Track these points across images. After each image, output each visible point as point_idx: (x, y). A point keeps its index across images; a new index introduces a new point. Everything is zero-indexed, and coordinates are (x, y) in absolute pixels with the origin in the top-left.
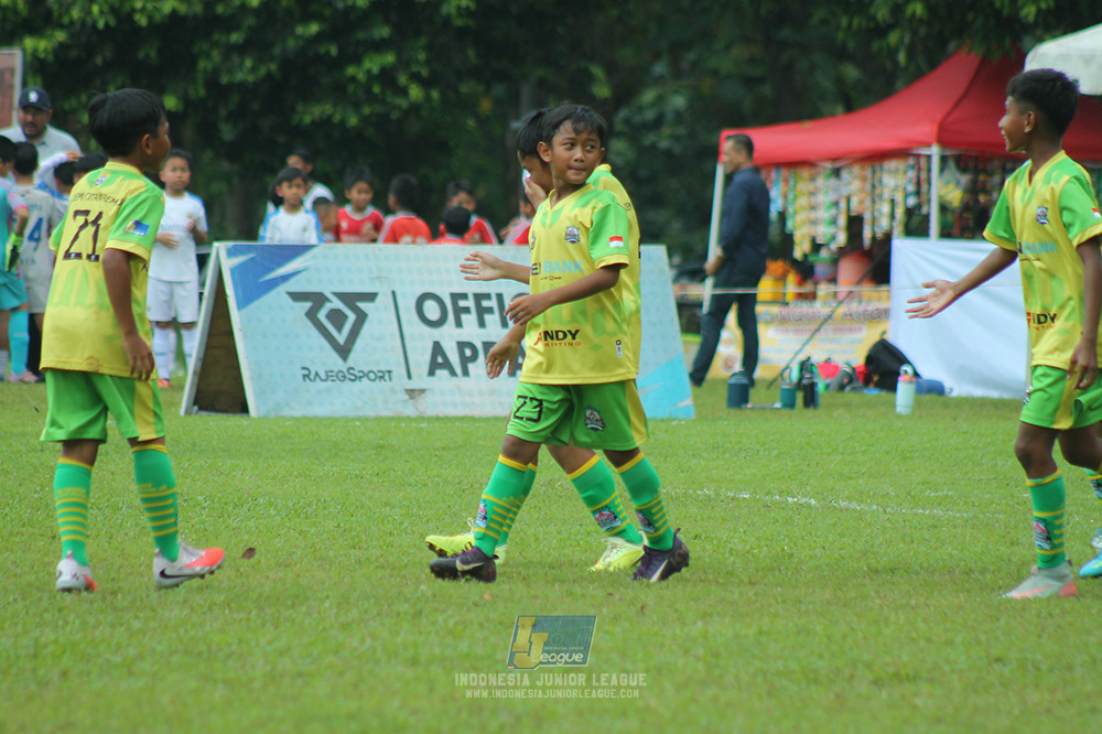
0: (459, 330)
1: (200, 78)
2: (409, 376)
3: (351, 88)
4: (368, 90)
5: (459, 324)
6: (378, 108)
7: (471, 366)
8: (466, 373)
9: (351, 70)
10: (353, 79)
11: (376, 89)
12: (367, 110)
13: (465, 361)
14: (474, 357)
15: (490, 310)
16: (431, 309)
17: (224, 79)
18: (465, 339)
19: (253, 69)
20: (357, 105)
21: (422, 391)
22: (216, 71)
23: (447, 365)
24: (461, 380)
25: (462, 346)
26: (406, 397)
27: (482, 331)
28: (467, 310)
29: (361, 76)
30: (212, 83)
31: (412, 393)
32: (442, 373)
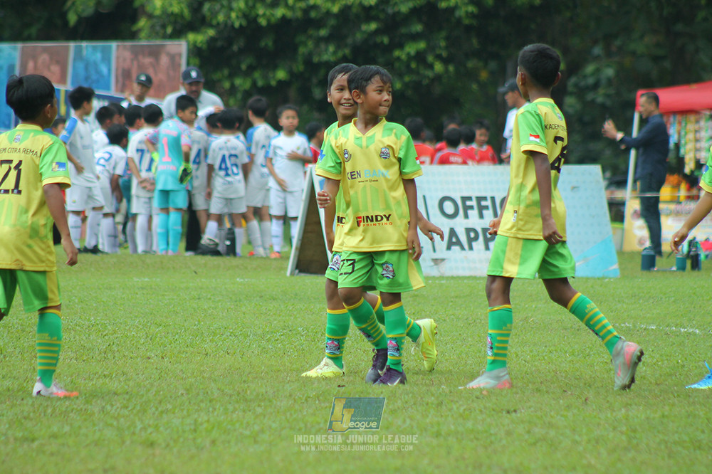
0: (466, 221)
1: (300, 59)
2: (434, 250)
3: (397, 65)
4: (408, 66)
5: (466, 216)
6: (415, 78)
7: (474, 244)
8: (471, 248)
9: (397, 53)
10: (398, 59)
11: (413, 65)
12: (407, 79)
13: (470, 241)
14: (476, 238)
15: (487, 207)
16: (449, 207)
17: (316, 59)
18: (470, 226)
19: (335, 53)
20: (401, 76)
21: (443, 260)
22: (310, 55)
23: (459, 243)
24: (468, 253)
25: (468, 230)
26: (432, 264)
27: (481, 221)
28: (472, 207)
29: (404, 57)
30: (308, 62)
31: (436, 261)
32: (456, 248)
